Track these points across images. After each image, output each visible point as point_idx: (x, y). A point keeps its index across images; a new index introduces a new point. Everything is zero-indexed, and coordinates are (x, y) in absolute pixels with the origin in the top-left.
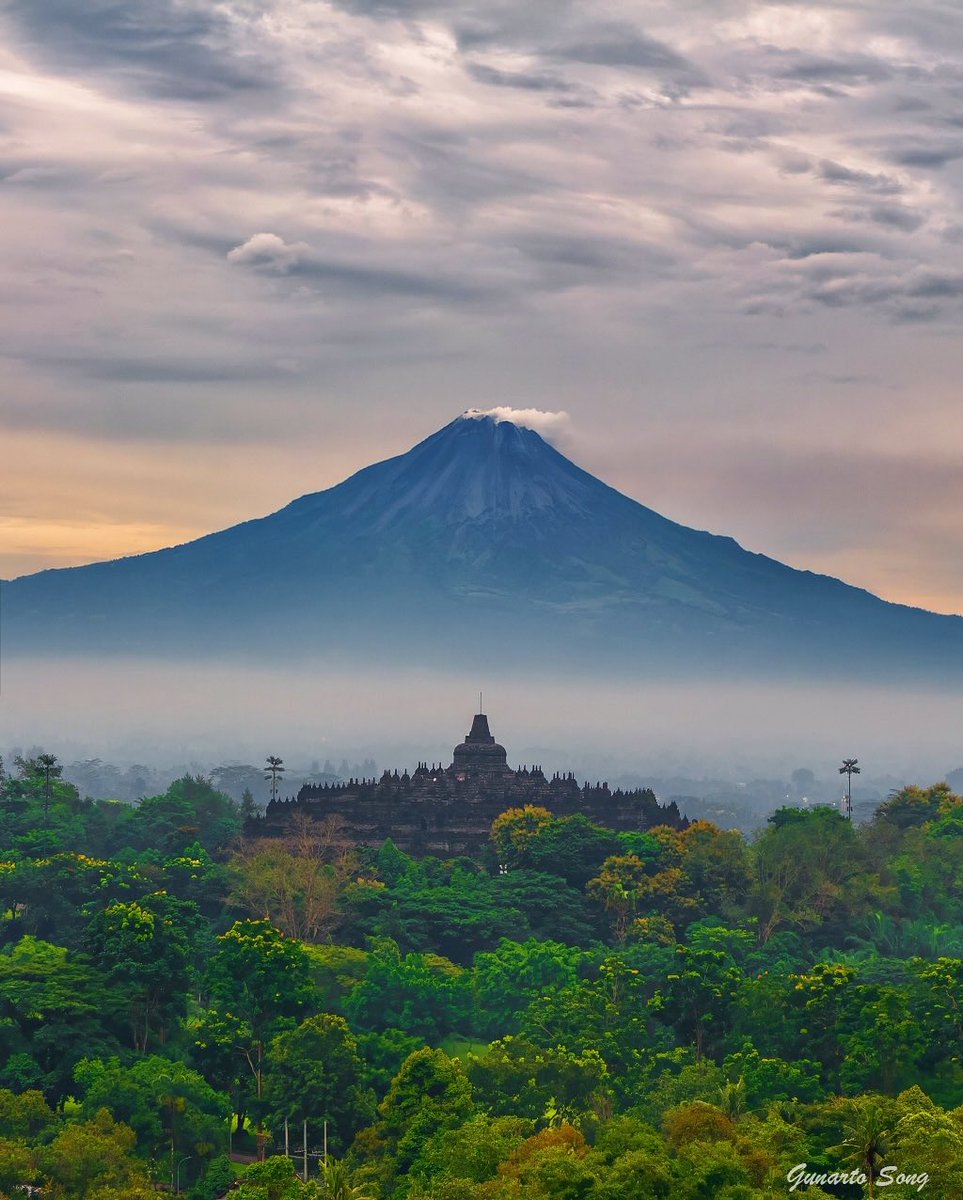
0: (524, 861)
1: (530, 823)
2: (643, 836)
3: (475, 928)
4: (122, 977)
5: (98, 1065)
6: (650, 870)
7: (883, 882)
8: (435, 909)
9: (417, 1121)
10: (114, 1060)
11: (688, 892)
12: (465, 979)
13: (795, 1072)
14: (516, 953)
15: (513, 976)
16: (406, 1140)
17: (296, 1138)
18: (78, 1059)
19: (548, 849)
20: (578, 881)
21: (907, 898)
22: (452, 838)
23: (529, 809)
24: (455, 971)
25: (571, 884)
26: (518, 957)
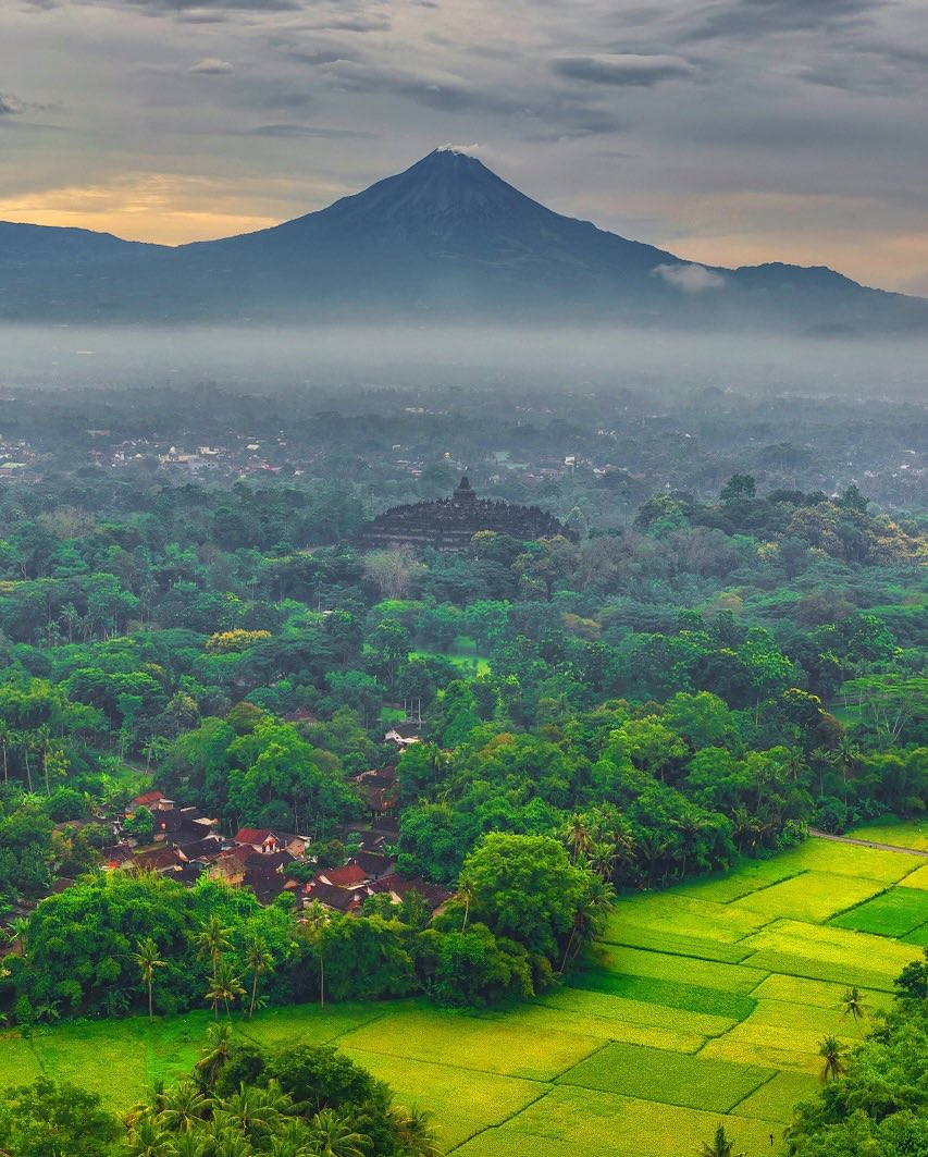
0: (485, 555)
1: (487, 538)
2: (535, 544)
3: (466, 588)
4: (340, 640)
5: (333, 674)
6: (537, 559)
7: (635, 561)
8: (448, 579)
9: (454, 705)
10: (339, 672)
11: (553, 569)
12: (463, 617)
13: (585, 688)
14: (482, 606)
15: (482, 615)
16: (450, 712)
17: (408, 703)
18: (326, 672)
19: (494, 551)
20: (508, 564)
21: (645, 568)
22: (454, 536)
23: (487, 532)
24: (459, 613)
25: (504, 566)
26: (484, 608)
